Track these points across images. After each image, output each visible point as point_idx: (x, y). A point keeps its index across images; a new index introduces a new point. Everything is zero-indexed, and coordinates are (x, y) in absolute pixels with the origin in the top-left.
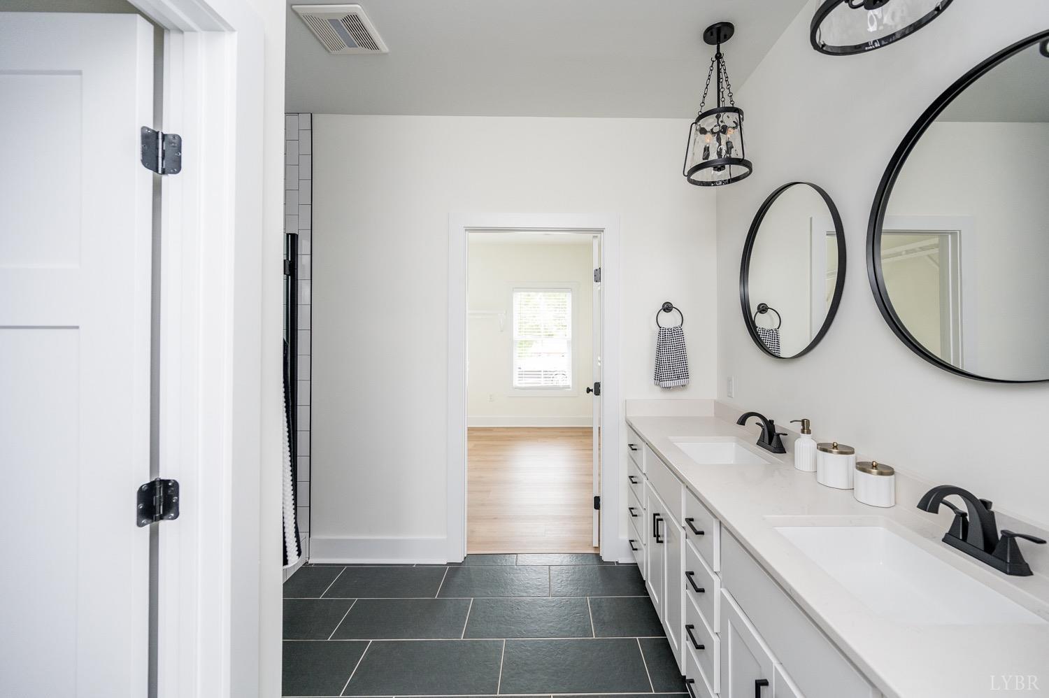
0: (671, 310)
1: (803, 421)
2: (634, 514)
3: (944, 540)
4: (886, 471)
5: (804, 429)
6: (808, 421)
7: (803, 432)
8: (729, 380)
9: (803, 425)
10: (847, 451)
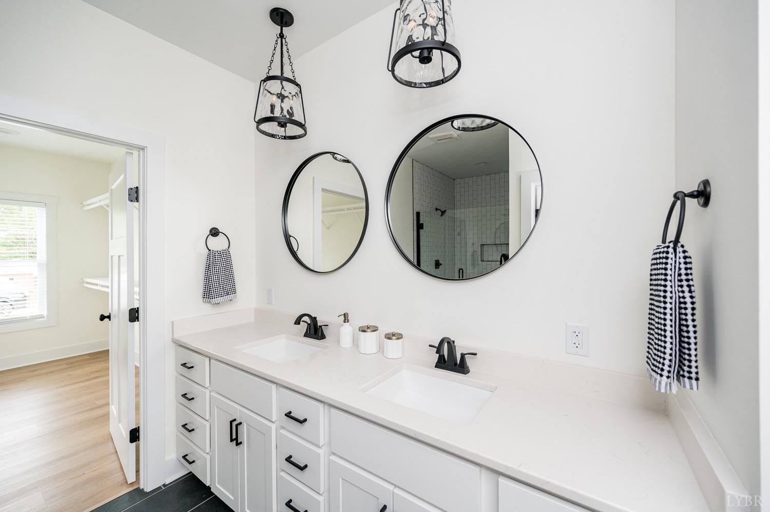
0: (217, 235)
1: (345, 314)
2: (190, 429)
3: (436, 367)
4: (399, 337)
5: (345, 320)
6: (348, 314)
7: (345, 322)
8: (269, 292)
9: (345, 317)
10: (375, 329)
